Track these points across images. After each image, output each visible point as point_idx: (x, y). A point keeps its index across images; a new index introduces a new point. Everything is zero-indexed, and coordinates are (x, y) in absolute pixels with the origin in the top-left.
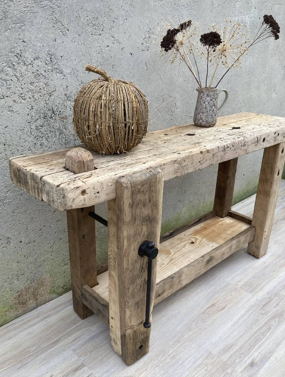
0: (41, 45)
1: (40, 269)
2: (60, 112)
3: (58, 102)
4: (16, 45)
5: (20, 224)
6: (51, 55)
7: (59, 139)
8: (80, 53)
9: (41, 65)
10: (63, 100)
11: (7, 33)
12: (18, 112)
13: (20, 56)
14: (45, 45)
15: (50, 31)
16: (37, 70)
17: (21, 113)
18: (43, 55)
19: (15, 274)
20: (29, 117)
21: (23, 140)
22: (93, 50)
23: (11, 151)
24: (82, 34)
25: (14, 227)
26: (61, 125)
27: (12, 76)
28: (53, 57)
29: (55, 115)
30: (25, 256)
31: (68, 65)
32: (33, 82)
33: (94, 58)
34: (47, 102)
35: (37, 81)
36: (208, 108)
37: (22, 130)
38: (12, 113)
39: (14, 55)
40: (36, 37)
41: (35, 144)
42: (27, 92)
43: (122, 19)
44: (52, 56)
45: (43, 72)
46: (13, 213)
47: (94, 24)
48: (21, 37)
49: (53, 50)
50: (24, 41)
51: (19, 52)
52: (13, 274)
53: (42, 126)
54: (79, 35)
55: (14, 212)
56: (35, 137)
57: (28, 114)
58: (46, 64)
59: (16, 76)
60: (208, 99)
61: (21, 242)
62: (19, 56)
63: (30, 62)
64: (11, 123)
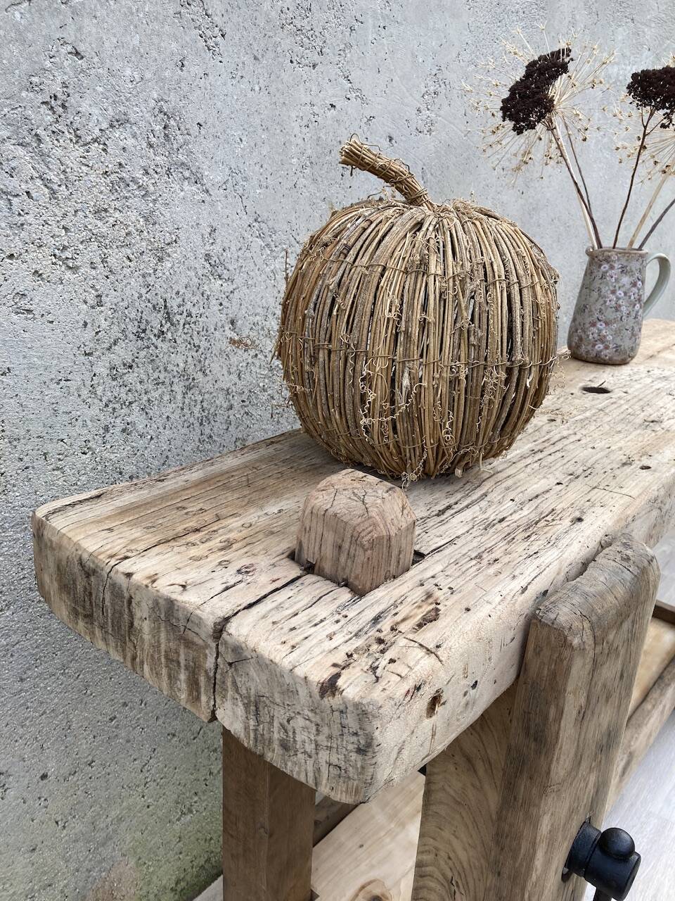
0: (137, 77)
1: (106, 852)
2: (190, 315)
3: (185, 281)
4: (48, 64)
5: (44, 717)
6: (166, 116)
7: (182, 409)
8: (256, 121)
9: (135, 147)
10: (200, 273)
11: (18, 15)
12: (50, 318)
13: (63, 106)
14: (148, 75)
15: (167, 27)
16: (120, 164)
17: (61, 318)
18: (141, 113)
19: (21, 894)
20: (89, 334)
21: (66, 418)
22: (293, 115)
23: (21, 460)
24: (263, 56)
25: (21, 731)
26: (190, 359)
27: (32, 178)
28: (172, 122)
29: (172, 324)
30: (57, 823)
31: (220, 155)
32: (106, 206)
33: (293, 139)
34: (151, 280)
35: (118, 204)
36: (624, 309)
37: (63, 383)
38: (26, 319)
39: (40, 98)
40: (120, 44)
41: (106, 429)
42: (82, 243)
43: (374, 26)
44: (169, 118)
45: (139, 174)
46: (22, 680)
47: (299, 27)
48: (70, 34)
49: (173, 97)
50: (77, 54)
51: (58, 89)
52: (14, 893)
53: (131, 367)
54: (256, 58)
55: (25, 676)
56: (107, 405)
57: (85, 324)
58: (151, 146)
59: (47, 183)
60: (626, 280)
61: (44, 777)
62: (57, 104)
63: (97, 132)
64: (25, 357)
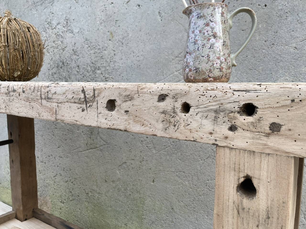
2: (68, 64)
3: (68, 55)
6: (67, 20)
8: (87, 15)
9: (61, 28)
10: (71, 54)
16: (58, 32)
18: (62, 21)
20: (49, 65)
26: (67, 74)
29: (64, 65)
31: (78, 25)
34: (61, 55)
35: (57, 40)
39: (47, 23)
40: (59, 9)
45: (61, 33)
49: (68, 16)
51: (50, 21)
53: (55, 74)
63: (55, 26)
